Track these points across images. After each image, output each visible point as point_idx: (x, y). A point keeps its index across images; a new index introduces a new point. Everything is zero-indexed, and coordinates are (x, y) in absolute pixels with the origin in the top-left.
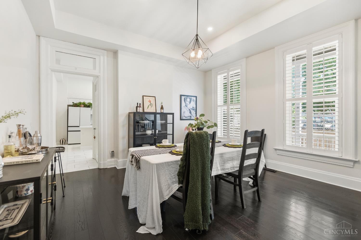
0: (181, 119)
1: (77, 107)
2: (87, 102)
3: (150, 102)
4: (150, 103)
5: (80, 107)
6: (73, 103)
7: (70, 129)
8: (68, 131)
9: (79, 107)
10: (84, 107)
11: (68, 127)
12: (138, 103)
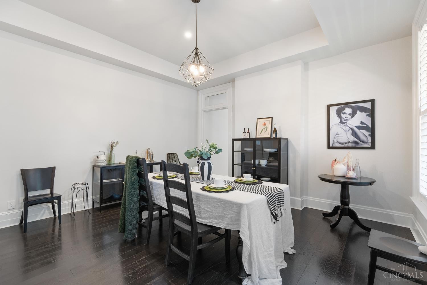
0: (329, 147)
3: (265, 124)
4: (265, 126)
12: (245, 129)
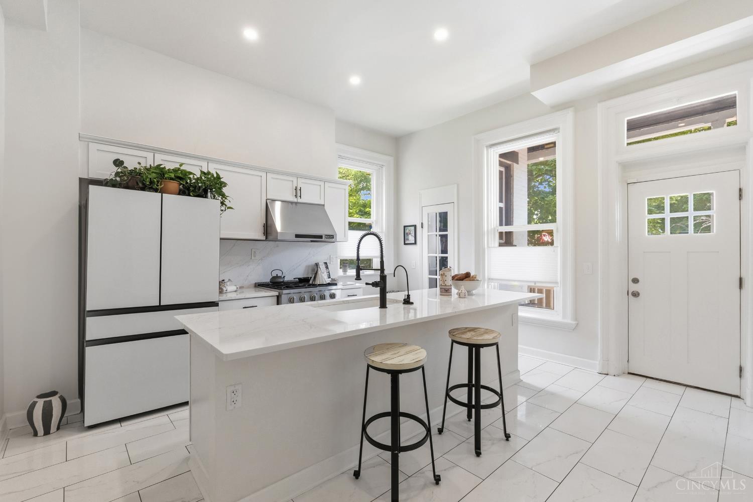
1: (143, 189)
2: (195, 169)
5: (162, 191)
6: (118, 163)
7: (96, 328)
8: (83, 343)
9: (156, 191)
10: (179, 194)
11: (83, 314)
